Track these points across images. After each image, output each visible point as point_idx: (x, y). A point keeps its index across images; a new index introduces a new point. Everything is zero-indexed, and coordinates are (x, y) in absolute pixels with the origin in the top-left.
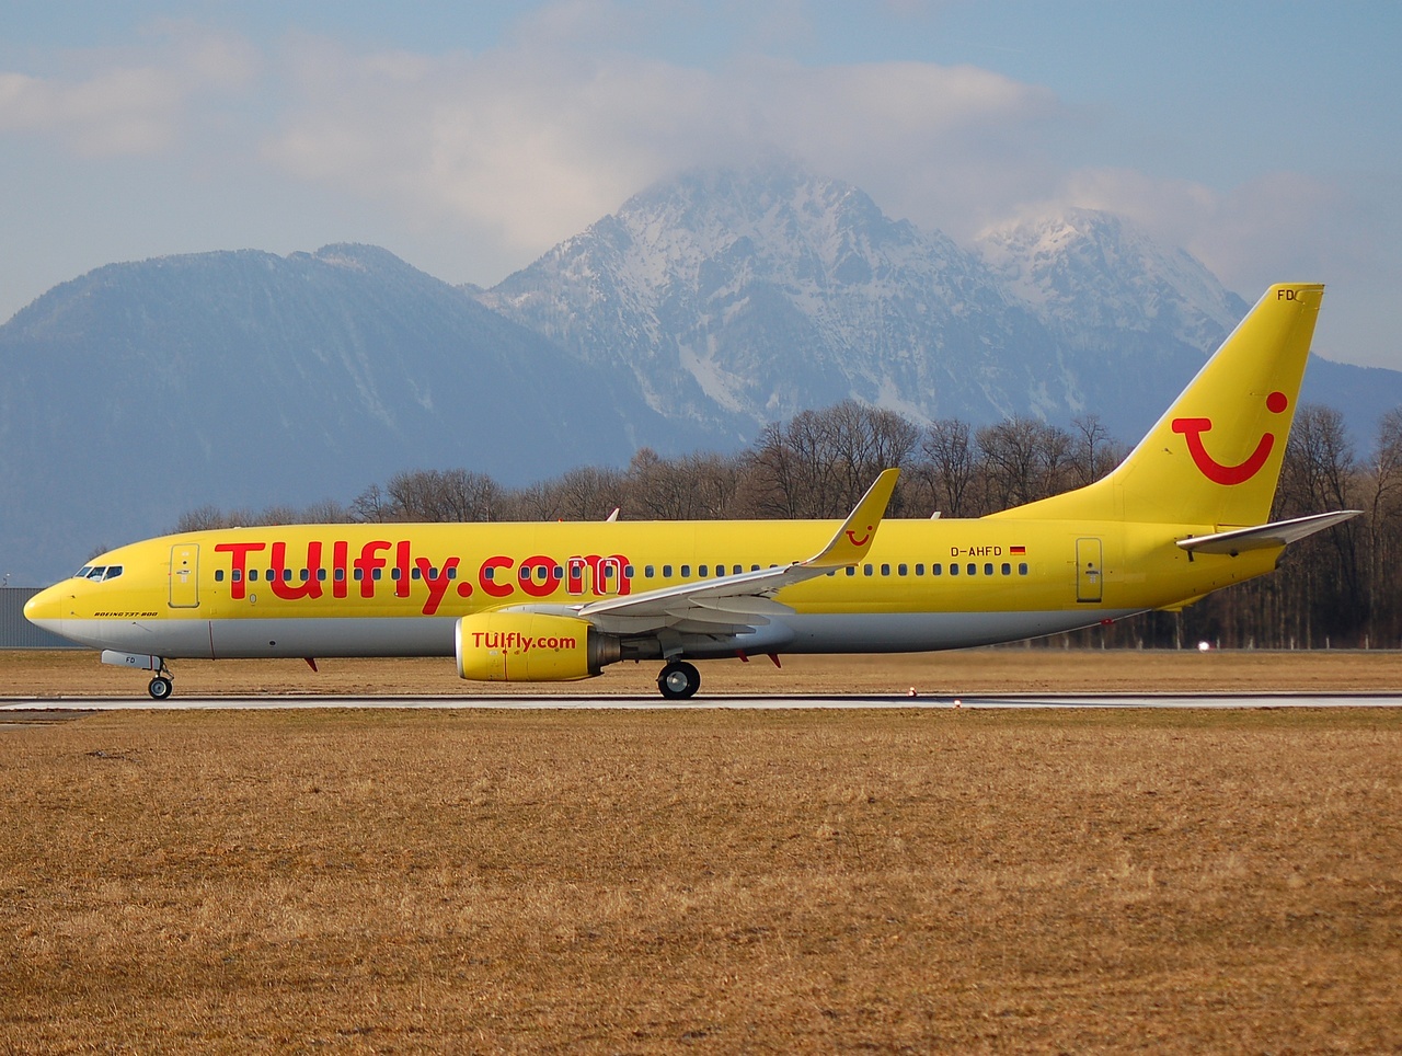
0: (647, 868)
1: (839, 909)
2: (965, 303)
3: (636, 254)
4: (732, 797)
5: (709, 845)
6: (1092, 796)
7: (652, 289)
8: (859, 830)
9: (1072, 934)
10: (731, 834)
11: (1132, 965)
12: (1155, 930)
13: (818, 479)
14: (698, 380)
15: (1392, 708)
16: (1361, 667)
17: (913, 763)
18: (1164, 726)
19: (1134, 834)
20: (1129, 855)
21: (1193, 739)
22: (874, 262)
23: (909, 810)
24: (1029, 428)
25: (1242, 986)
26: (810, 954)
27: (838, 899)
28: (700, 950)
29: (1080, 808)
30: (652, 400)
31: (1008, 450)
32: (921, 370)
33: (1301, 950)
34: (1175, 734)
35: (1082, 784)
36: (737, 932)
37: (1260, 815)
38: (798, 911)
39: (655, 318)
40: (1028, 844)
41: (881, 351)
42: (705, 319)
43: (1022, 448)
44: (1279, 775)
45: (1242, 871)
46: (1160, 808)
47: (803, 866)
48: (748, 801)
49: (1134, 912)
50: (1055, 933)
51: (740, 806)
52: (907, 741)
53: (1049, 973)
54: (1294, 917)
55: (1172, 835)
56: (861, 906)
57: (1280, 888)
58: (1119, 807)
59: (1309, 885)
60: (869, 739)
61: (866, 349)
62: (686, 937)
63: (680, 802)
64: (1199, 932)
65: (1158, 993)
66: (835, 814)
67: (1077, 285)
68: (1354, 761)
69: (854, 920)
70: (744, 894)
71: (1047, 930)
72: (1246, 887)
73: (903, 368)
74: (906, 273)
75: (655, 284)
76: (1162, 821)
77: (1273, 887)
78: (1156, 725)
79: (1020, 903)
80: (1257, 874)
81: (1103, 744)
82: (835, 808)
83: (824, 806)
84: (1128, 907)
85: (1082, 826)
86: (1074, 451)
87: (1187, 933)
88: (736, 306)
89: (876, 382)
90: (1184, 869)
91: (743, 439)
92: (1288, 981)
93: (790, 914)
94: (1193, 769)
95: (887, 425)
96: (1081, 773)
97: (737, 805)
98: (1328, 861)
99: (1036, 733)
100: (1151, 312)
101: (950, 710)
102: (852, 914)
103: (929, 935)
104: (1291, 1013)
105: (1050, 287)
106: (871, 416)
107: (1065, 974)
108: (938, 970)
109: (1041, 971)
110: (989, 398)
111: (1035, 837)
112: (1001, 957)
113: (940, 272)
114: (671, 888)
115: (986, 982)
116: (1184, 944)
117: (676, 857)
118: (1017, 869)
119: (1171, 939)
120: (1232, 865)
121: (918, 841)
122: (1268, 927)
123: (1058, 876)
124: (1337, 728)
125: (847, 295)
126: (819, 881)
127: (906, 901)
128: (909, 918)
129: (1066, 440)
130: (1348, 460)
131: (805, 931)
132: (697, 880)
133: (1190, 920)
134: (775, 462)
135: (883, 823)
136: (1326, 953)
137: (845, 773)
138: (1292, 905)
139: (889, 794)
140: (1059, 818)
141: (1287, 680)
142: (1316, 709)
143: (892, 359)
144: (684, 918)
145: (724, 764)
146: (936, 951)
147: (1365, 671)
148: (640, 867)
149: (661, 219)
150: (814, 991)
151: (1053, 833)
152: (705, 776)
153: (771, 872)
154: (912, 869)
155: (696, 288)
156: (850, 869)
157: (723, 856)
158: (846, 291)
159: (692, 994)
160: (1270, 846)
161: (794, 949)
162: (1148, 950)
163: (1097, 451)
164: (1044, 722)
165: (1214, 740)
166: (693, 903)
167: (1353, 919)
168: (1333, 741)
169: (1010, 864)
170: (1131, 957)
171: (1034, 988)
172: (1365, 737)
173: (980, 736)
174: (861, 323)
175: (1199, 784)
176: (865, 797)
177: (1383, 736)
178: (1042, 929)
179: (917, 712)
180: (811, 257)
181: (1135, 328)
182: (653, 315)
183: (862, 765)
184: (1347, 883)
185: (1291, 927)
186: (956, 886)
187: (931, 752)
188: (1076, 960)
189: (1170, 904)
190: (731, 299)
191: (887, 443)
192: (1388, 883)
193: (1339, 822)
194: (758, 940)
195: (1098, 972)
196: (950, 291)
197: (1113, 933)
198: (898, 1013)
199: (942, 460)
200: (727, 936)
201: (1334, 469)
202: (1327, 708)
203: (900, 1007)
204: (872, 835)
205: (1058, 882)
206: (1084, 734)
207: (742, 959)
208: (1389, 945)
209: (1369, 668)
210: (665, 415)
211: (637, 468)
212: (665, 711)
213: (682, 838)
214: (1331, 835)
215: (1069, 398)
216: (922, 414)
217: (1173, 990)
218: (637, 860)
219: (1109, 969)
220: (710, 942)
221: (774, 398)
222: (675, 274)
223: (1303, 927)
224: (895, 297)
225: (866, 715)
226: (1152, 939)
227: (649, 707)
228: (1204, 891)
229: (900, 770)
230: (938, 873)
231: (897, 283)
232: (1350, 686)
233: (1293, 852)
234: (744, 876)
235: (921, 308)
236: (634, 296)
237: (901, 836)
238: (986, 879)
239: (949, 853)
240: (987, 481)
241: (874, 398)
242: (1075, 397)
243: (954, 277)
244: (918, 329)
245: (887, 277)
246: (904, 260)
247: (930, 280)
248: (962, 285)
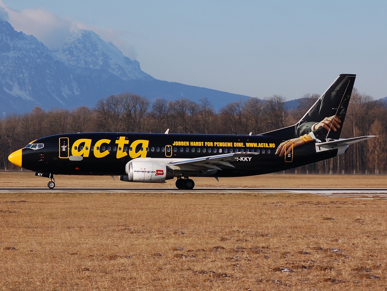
2: (41, 59)
22: (11, 45)
32: (27, 81)
41: (14, 74)
61: (9, 74)
67: (77, 54)
73: (21, 80)
74: (22, 49)
89: (12, 85)
100: (101, 63)
105: (68, 54)
110: (49, 90)
113: (33, 49)
143: (17, 77)
158: (2, 55)
174: (7, 65)
181: (96, 68)
196: (36, 55)
215: (75, 91)
216: (27, 95)
224: (18, 57)
231: (19, 52)
235: (27, 60)
241: (11, 90)
242: (77, 90)
243: (38, 51)
244: (26, 67)
245: (16, 50)
246: (21, 45)
247: (30, 52)
248: (40, 53)
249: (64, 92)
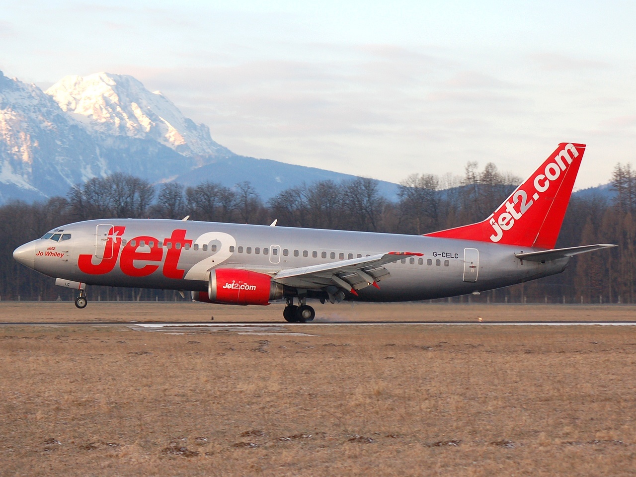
2: (48, 122)
32: (25, 158)
41: (4, 148)
67: (107, 113)
73: (15, 157)
74: (16, 106)
100: (147, 129)
105: (93, 115)
110: (60, 173)
113: (35, 106)
143: (9, 152)
196: (40, 116)
216: (25, 182)
224: (11, 119)
231: (12, 111)
242: (106, 173)
243: (42, 109)
246: (16, 99)
247: (29, 110)
248: (47, 113)
249: (85, 176)
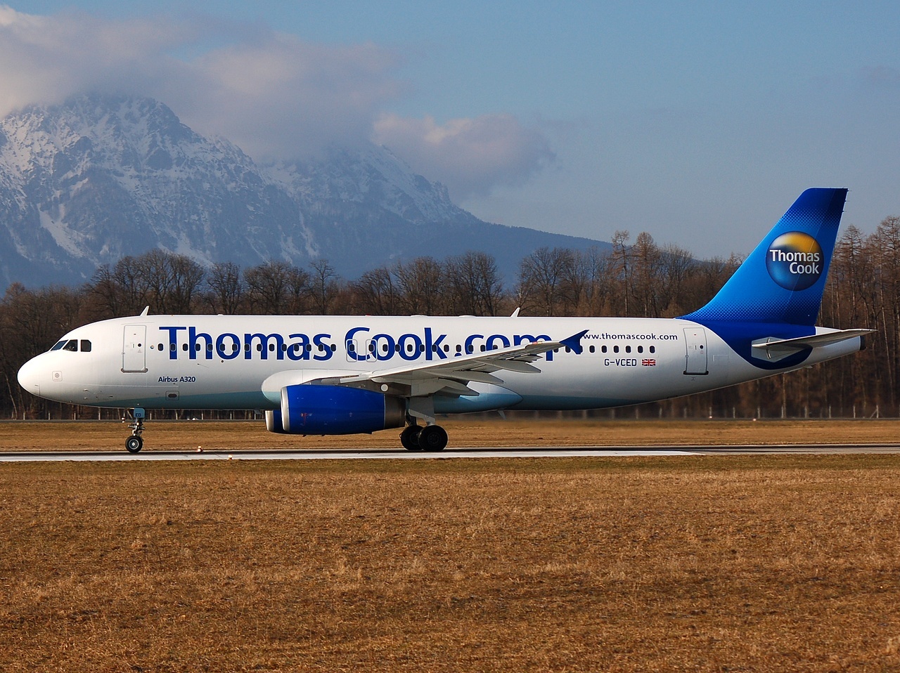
0: (14, 570)
1: (145, 597)
2: (237, 182)
3: (10, 149)
4: (73, 522)
5: (57, 555)
6: (321, 519)
7: (21, 173)
8: (161, 543)
9: (305, 613)
10: (72, 547)
11: (345, 634)
12: (362, 610)
13: (135, 304)
14: (53, 235)
15: (527, 458)
16: (507, 431)
17: (199, 497)
18: (371, 471)
19: (349, 545)
20: (345, 559)
21: (390, 480)
22: (174, 155)
23: (195, 530)
24: (280, 268)
25: (419, 647)
26: (125, 628)
27: (145, 590)
28: (49, 627)
29: (312, 527)
30: (21, 250)
31: (266, 284)
32: (207, 229)
33: (461, 623)
34: (378, 477)
35: (314, 511)
36: (75, 614)
37: (436, 531)
38: (117, 598)
39: (23, 193)
40: (276, 552)
41: (179, 215)
42: (58, 193)
43: (276, 282)
44: (449, 504)
45: (422, 570)
46: (367, 526)
47: (122, 568)
48: (85, 524)
49: (348, 597)
50: (294, 612)
51: (79, 528)
52: (194, 482)
53: (288, 639)
54: (456, 600)
55: (375, 545)
56: (160, 595)
57: (447, 581)
58: (339, 526)
59: (467, 578)
60: (169, 481)
61: (169, 214)
62: (40, 617)
63: (38, 525)
64: (391, 611)
65: (363, 652)
66: (144, 532)
67: (314, 170)
68: (501, 494)
69: (156, 604)
70: (80, 587)
71: (288, 611)
72: (424, 580)
73: (194, 227)
74: (196, 161)
75: (23, 169)
76: (368, 536)
77: (443, 580)
78: (366, 471)
79: (270, 592)
80: (432, 571)
81: (329, 484)
82: (144, 529)
83: (137, 527)
84: (343, 594)
85: (314, 539)
86: (312, 284)
87: (384, 612)
88: (79, 185)
89: (175, 237)
90: (383, 568)
91: (83, 276)
92: (451, 644)
93: (112, 601)
94: (391, 500)
95: (183, 266)
96: (314, 503)
97: (77, 527)
98: (481, 562)
99: (284, 477)
100: (365, 189)
101: (225, 461)
102: (155, 601)
103: (207, 614)
104: (453, 665)
105: (295, 172)
106: (172, 259)
107: (299, 640)
108: (212, 638)
109: (283, 638)
110: (253, 248)
111: (281, 548)
112: (255, 629)
113: (220, 161)
114: (30, 584)
115: (245, 647)
116: (380, 619)
117: (34, 563)
118: (268, 569)
119: (373, 615)
120: (416, 566)
121: (201, 550)
122: (439, 607)
123: (296, 574)
124: (489, 472)
125: (155, 177)
126: (132, 578)
127: (192, 591)
128: (193, 603)
129: (305, 276)
130: (499, 289)
131: (122, 612)
132: (49, 578)
133: (386, 603)
134: (106, 291)
135: (177, 539)
136: (477, 624)
137: (152, 504)
138: (456, 592)
139: (182, 519)
140: (297, 534)
141: (456, 440)
142: (475, 459)
143: (186, 221)
144: (38, 604)
145: (68, 499)
146: (212, 626)
147: (510, 433)
148: (9, 570)
149: (27, 124)
150: (127, 652)
151: (294, 544)
152: (55, 507)
153: (99, 573)
154: (196, 570)
155: (52, 172)
156: (154, 570)
157: (66, 563)
158: (155, 174)
159: (43, 656)
160: (441, 552)
161: (113, 625)
162: (358, 623)
163: (327, 284)
164: (290, 469)
165: (405, 480)
166: (45, 594)
167: (497, 601)
168: (486, 481)
169: (264, 566)
170: (345, 628)
171: (278, 650)
172: (507, 478)
173: (245, 479)
174: (165, 196)
175: (394, 510)
176: (165, 521)
177: (520, 477)
178: (284, 610)
179: (203, 462)
180: (131, 150)
181: (353, 200)
182: (21, 191)
183: (163, 499)
184: (493, 577)
185: (454, 607)
186: (225, 581)
187: (211, 490)
188: (307, 630)
189: (371, 592)
190: (75, 180)
191: (182, 278)
192: (521, 577)
193: (489, 536)
194: (89, 619)
195: (322, 639)
196: (226, 175)
197: (333, 612)
198: (185, 668)
199: (221, 290)
200: (68, 616)
201: (489, 295)
202: (483, 458)
203: (186, 664)
204: (170, 547)
205: (296, 577)
206: (316, 477)
207: (78, 632)
208: (521, 618)
209: (511, 431)
210: (30, 259)
211: (11, 296)
212: (28, 463)
213: (38, 550)
214: (483, 544)
215: (308, 248)
216: (207, 258)
217: (373, 650)
218: (8, 565)
219: (330, 636)
220: (56, 621)
221: (105, 248)
222: (37, 162)
223: (462, 607)
224: (188, 178)
225: (167, 465)
226: (359, 616)
227: (17, 461)
228: (396, 583)
229: (190, 502)
230: (214, 572)
231: (190, 168)
232: (500, 444)
233: (457, 556)
234: (80, 575)
235: (206, 186)
236: (9, 178)
237: (189, 547)
238: (248, 576)
239: (222, 559)
240: (252, 305)
241: (174, 248)
242: (312, 247)
243: (229, 165)
244: (204, 200)
245: (183, 165)
246: (195, 153)
247: (213, 167)
248: (235, 170)
249: (286, 251)
